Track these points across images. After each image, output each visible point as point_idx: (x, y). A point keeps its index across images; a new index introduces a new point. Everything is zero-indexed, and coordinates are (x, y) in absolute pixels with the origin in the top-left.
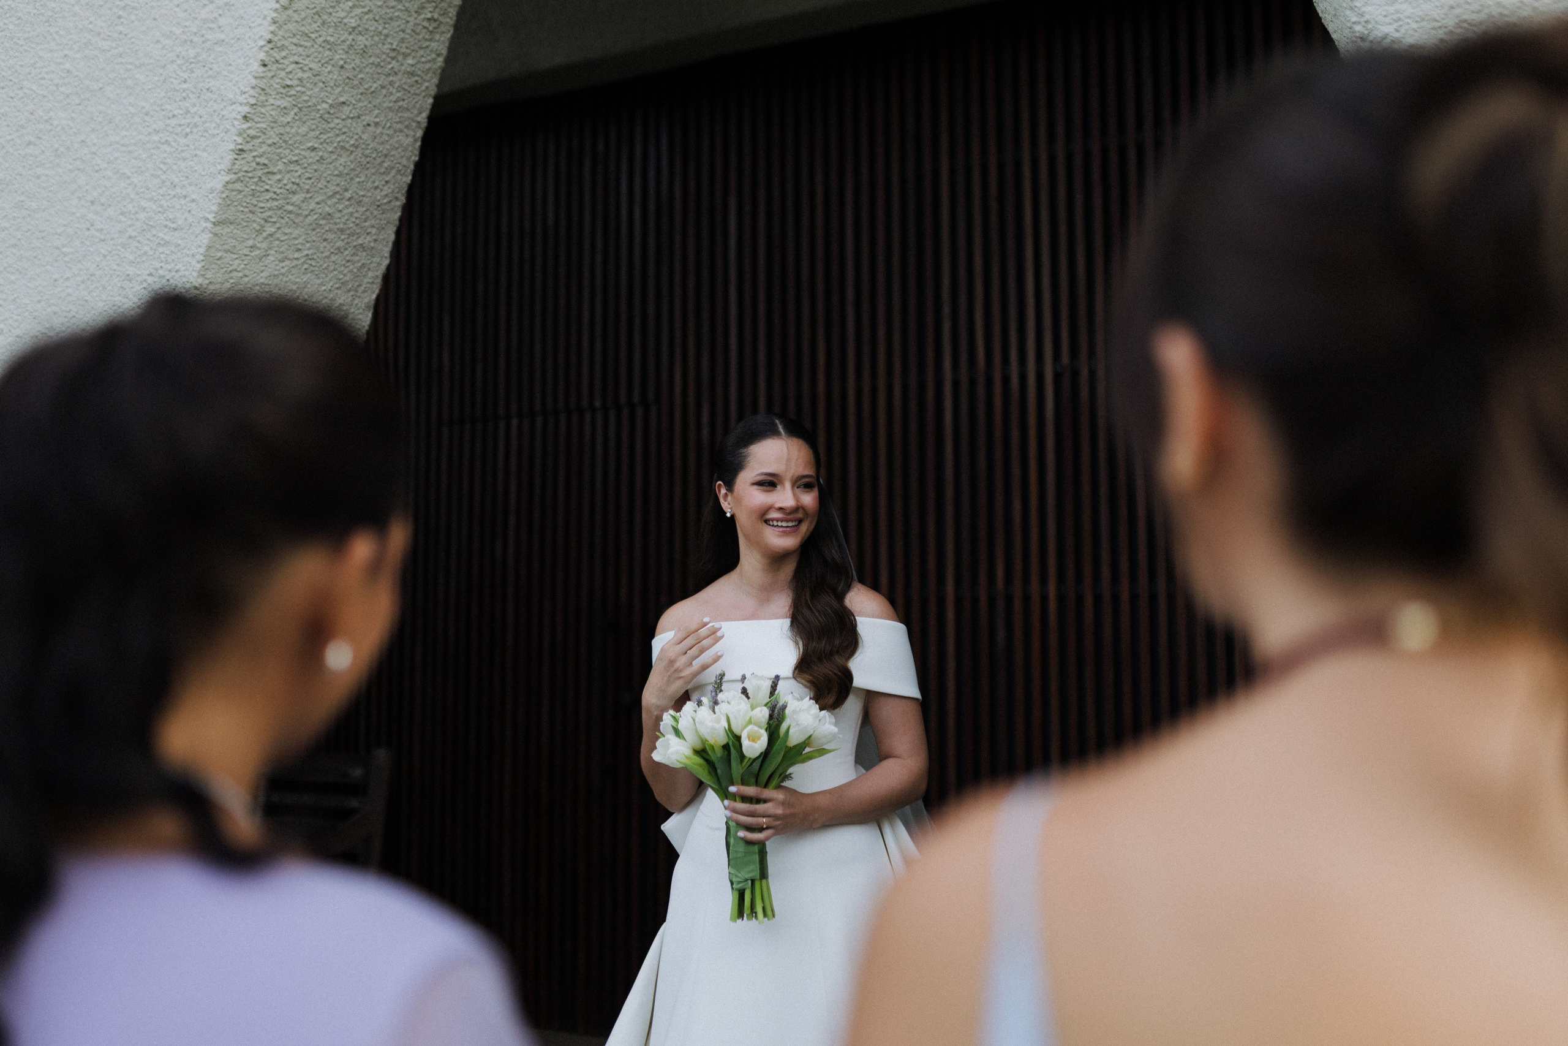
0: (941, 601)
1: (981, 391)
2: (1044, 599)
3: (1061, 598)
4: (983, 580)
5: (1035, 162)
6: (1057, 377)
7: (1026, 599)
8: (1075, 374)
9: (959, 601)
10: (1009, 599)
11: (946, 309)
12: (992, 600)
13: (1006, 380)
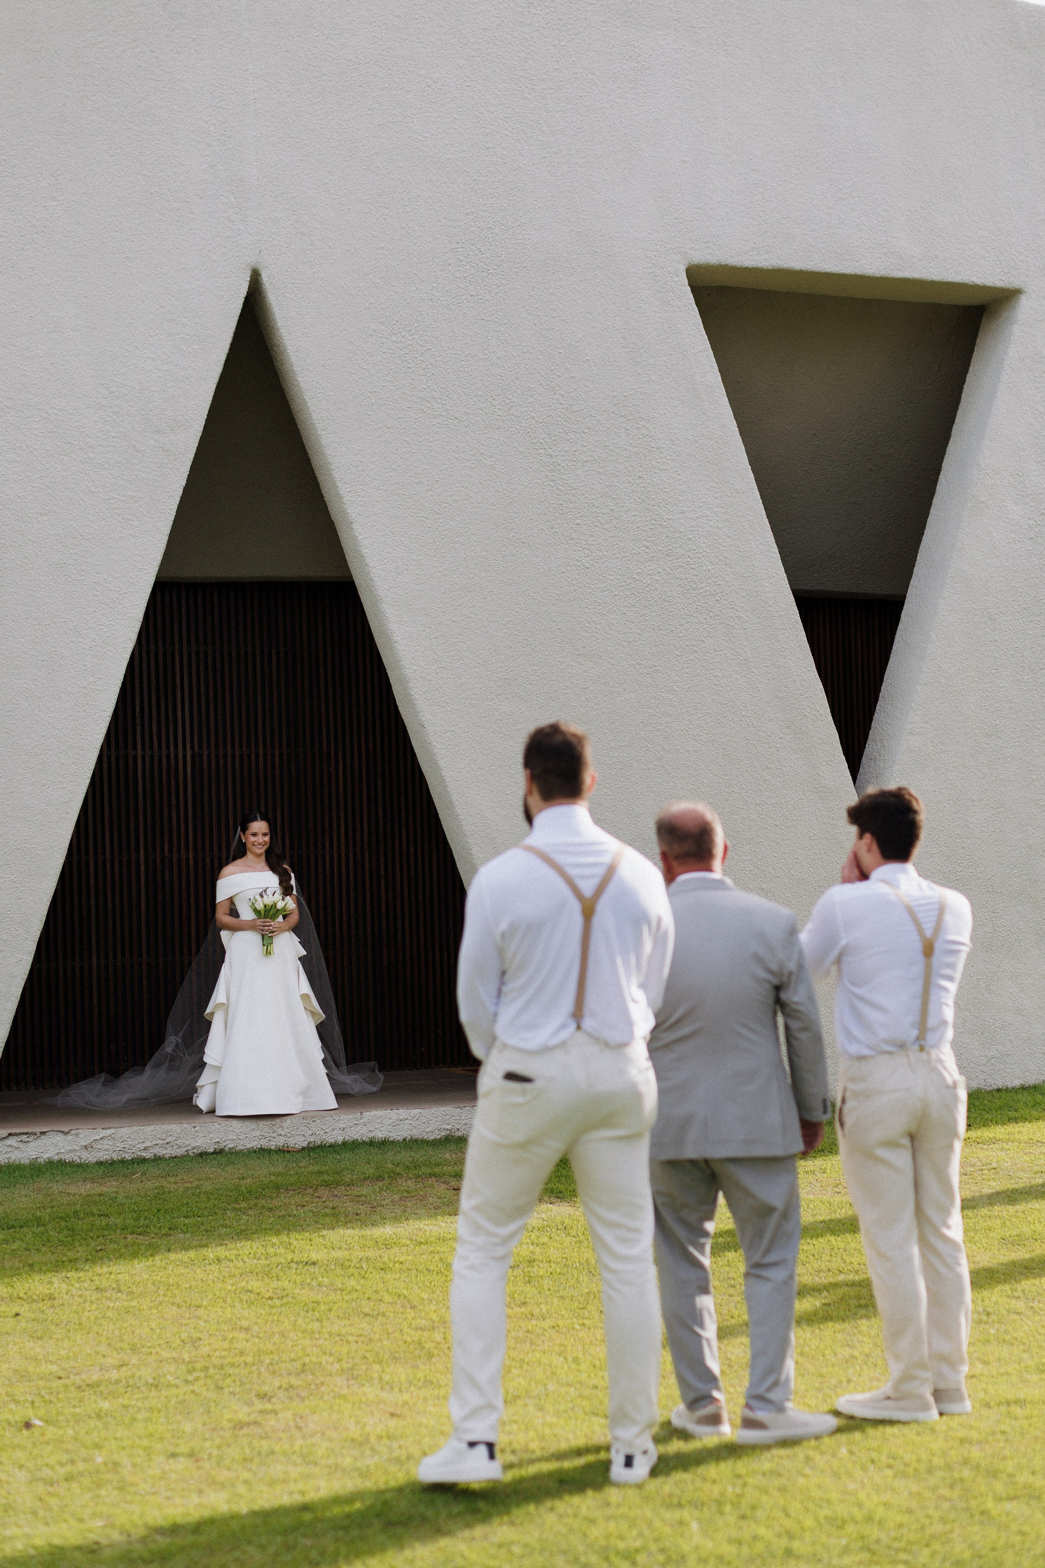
0: (138, 860)
1: (156, 762)
2: (188, 859)
3: (195, 859)
4: (158, 851)
5: (181, 653)
6: (193, 756)
7: (179, 860)
8: (201, 756)
9: (146, 860)
10: (171, 860)
11: (138, 720)
12: (163, 860)
13: (168, 756)
